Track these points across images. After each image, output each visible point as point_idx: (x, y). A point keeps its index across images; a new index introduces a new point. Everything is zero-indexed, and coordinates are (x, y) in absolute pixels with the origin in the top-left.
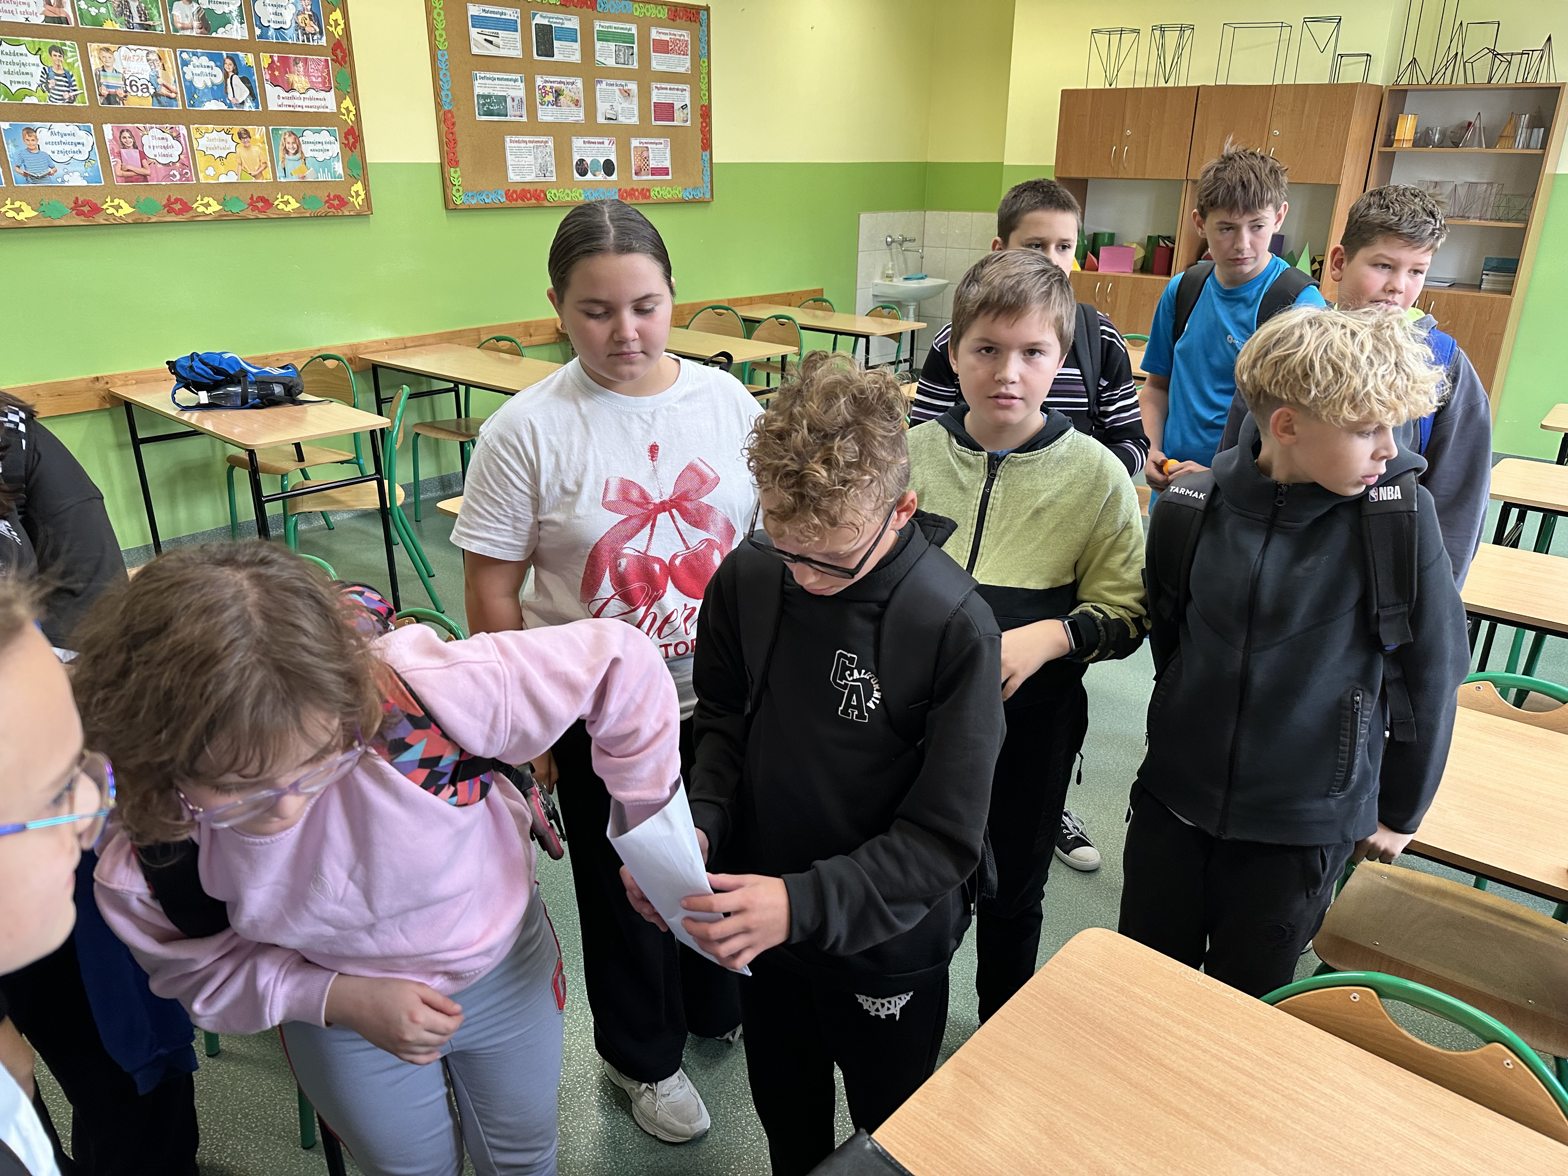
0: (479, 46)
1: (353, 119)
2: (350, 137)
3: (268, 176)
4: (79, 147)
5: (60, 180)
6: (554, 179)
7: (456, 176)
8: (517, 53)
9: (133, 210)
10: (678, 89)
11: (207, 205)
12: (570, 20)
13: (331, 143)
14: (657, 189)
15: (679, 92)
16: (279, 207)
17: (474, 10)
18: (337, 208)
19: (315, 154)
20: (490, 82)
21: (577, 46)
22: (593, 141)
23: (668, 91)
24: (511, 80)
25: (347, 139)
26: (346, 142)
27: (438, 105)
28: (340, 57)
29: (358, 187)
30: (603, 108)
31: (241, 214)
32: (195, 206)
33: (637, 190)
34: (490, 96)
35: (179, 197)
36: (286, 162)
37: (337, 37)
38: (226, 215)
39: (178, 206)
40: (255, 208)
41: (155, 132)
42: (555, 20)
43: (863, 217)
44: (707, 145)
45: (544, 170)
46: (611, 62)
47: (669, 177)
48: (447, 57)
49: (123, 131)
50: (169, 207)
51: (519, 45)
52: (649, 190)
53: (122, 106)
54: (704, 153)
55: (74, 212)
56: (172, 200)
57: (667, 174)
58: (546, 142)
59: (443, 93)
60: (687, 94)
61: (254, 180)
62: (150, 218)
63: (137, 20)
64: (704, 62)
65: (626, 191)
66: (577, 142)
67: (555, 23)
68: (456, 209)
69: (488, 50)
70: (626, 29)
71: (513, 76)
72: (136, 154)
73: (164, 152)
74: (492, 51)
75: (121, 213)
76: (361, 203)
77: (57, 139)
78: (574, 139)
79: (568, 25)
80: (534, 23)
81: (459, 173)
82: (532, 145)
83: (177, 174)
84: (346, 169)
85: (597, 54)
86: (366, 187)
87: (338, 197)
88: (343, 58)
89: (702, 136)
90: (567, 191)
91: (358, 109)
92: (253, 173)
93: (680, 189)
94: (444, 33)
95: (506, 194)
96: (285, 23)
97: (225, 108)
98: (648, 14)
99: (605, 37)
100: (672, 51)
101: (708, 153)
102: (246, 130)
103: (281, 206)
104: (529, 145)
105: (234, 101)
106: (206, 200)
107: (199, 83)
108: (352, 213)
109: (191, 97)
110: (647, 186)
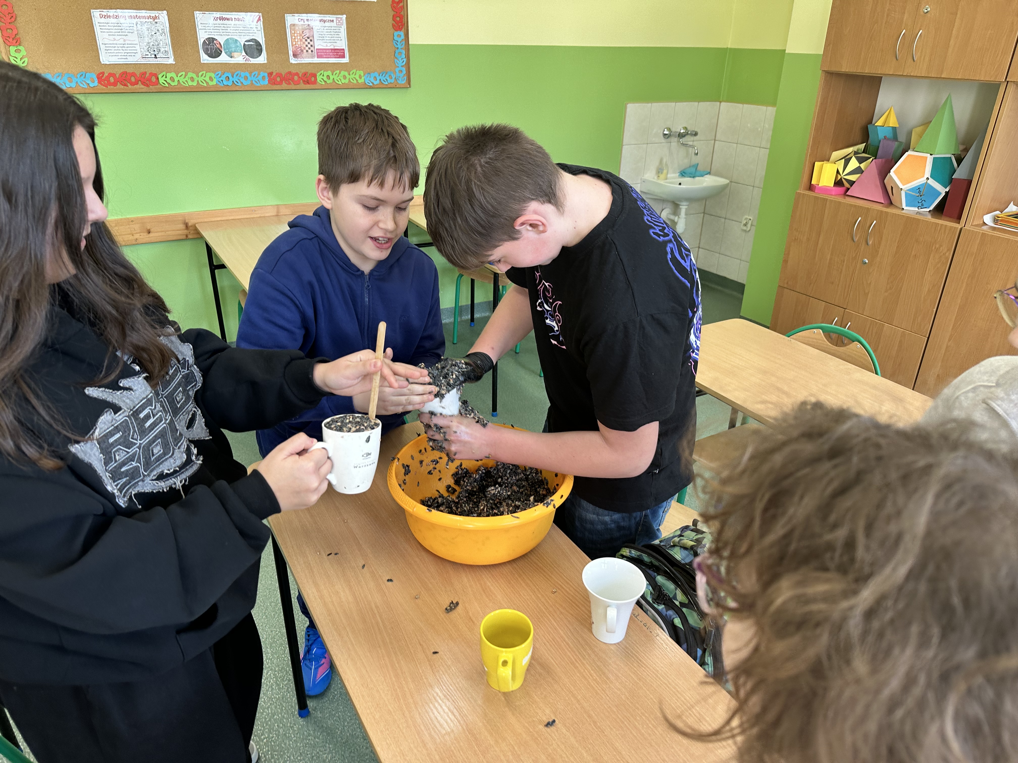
6: (171, 61)
7: (19, 56)
14: (326, 74)
22: (228, 16)
33: (297, 74)
43: (631, 107)
44: (400, 23)
45: (154, 51)
47: (346, 60)
52: (315, 76)
54: (396, 33)
57: (343, 57)
58: (156, 17)
65: (279, 75)
66: (203, 18)
78: (197, 15)
81: (23, 53)
82: (132, 21)
89: (392, 13)
90: (190, 75)
93: (362, 73)
95: (98, 78)
101: (402, 33)
104: (129, 20)
110: (310, 70)
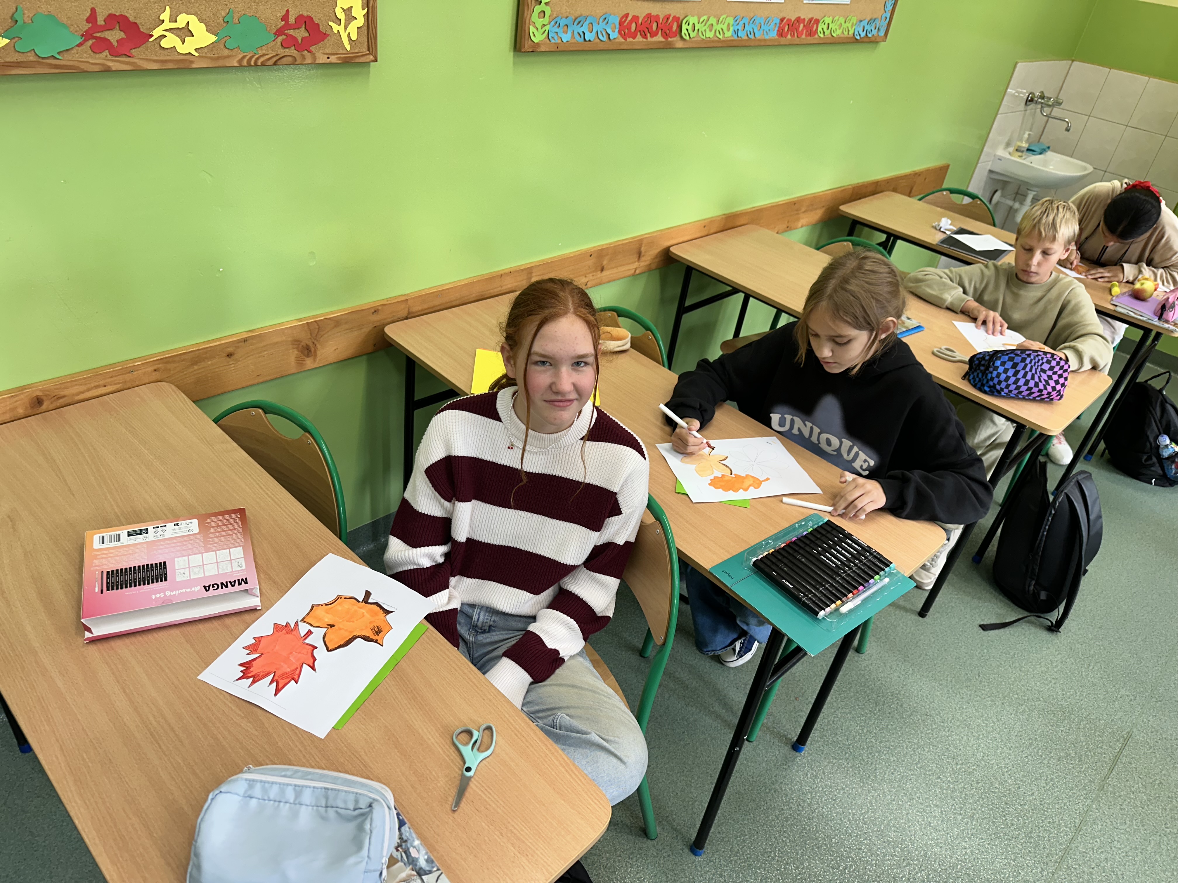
14: (827, 21)
16: (164, 43)
18: (303, 46)
31: (63, 59)
33: (804, 20)
38: (21, 62)
40: (100, 45)
43: (1019, 67)
52: (817, 22)
65: (789, 22)
68: (535, 50)
76: (354, 37)
87: (306, 21)
93: (855, 19)
95: (621, 24)
103: (170, 41)
108: (333, 59)
110: (816, 16)
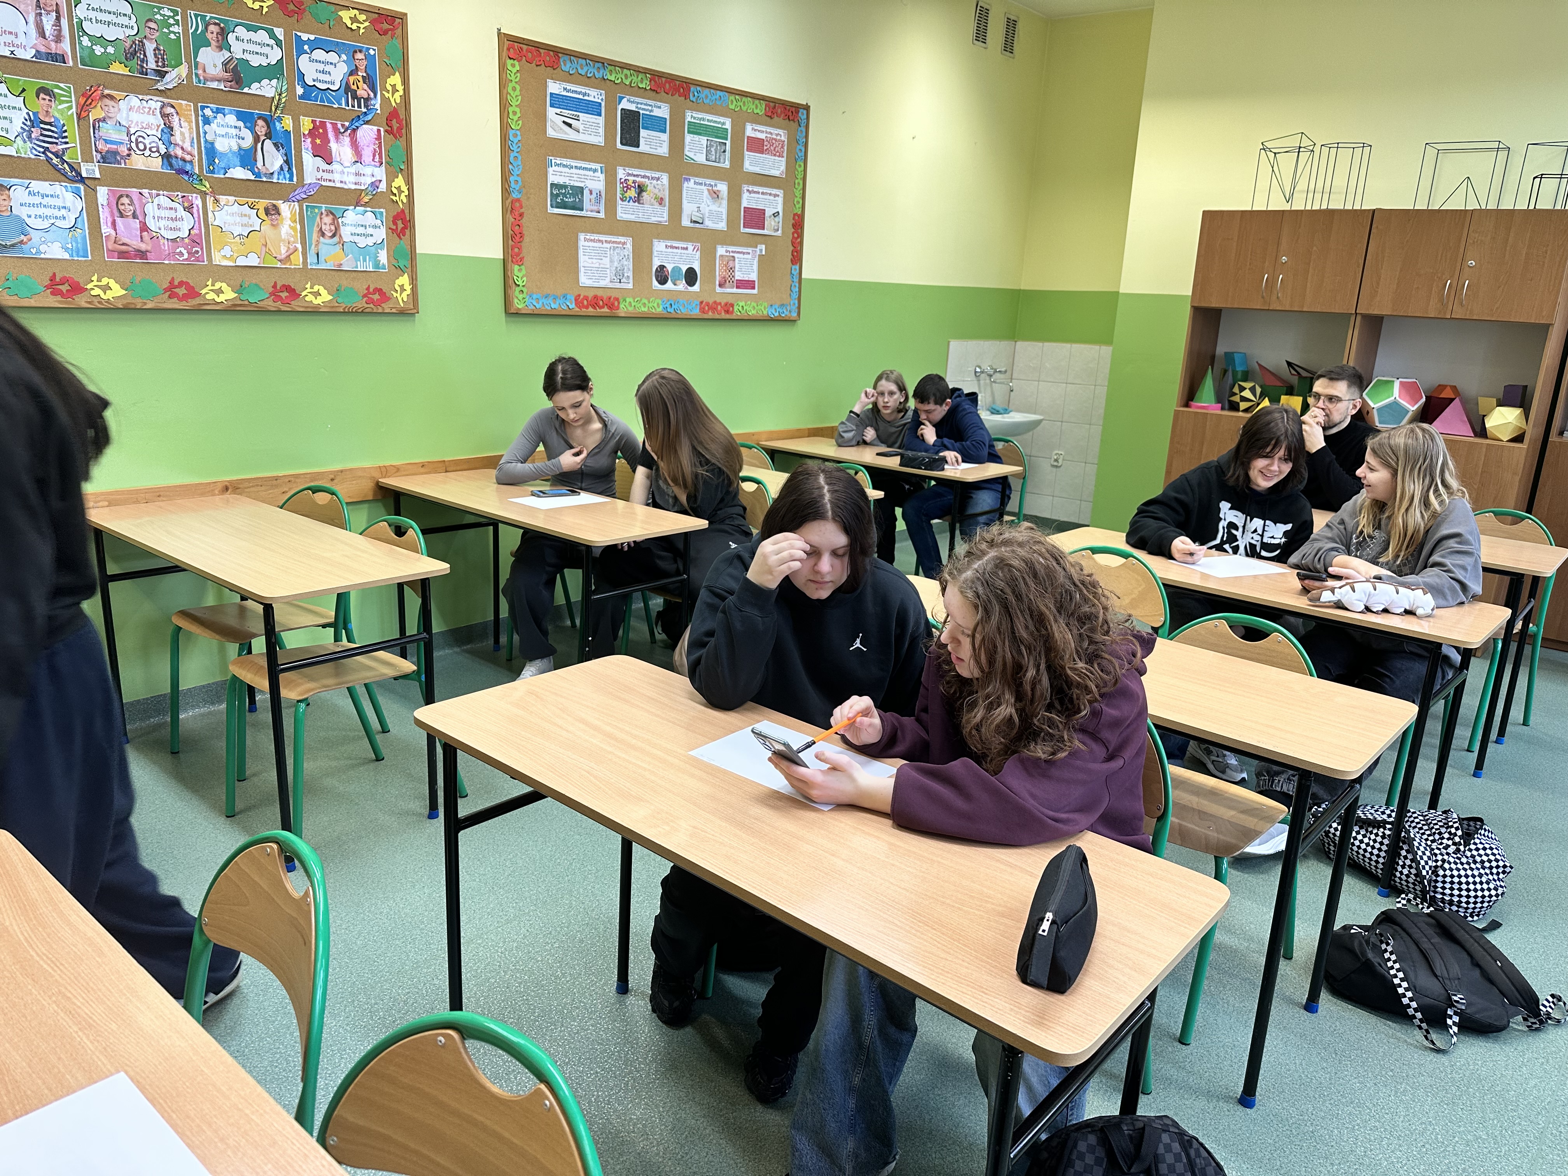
0: (557, 129)
1: (405, 201)
2: (400, 223)
3: (297, 260)
4: (63, 212)
5: (34, 251)
6: (630, 286)
7: (520, 275)
8: (598, 139)
9: (124, 292)
10: (770, 194)
11: (219, 292)
12: (660, 107)
13: (375, 227)
14: (741, 304)
15: (772, 198)
16: (307, 299)
17: (554, 87)
18: (377, 304)
19: (356, 239)
20: (567, 170)
21: (665, 137)
22: (677, 245)
23: (760, 196)
24: (590, 170)
25: (395, 223)
26: (394, 227)
27: (506, 191)
28: (395, 128)
29: (404, 280)
30: (689, 209)
31: (261, 304)
32: (203, 292)
33: (720, 304)
34: (565, 187)
35: (185, 280)
36: (320, 246)
37: (394, 104)
38: (241, 305)
39: (182, 291)
40: (277, 298)
41: (164, 201)
42: (643, 106)
43: (954, 344)
44: (797, 257)
45: (619, 275)
46: (701, 158)
47: (755, 291)
48: (519, 138)
49: (121, 196)
50: (171, 290)
51: (601, 131)
52: (732, 305)
53: (123, 165)
54: (793, 267)
55: (49, 291)
56: (176, 283)
57: (753, 288)
58: (624, 243)
59: (512, 179)
60: (780, 200)
61: (279, 265)
62: (145, 304)
63: (152, 65)
64: (800, 166)
65: (708, 304)
66: (659, 246)
67: (644, 109)
69: (566, 133)
70: (719, 123)
71: (593, 166)
72: (136, 224)
73: (172, 225)
74: (571, 135)
75: (109, 295)
76: (405, 300)
77: (37, 200)
78: (656, 242)
79: (657, 113)
80: (620, 107)
81: (524, 272)
82: (608, 245)
83: (185, 252)
84: (392, 259)
85: (687, 148)
86: (413, 280)
87: (379, 291)
88: (400, 129)
89: (792, 248)
90: (645, 301)
91: (411, 189)
92: (279, 257)
93: (766, 304)
94: (518, 110)
95: (576, 300)
96: (333, 83)
97: (253, 177)
98: (744, 109)
99: (697, 129)
100: (768, 152)
101: (797, 267)
102: (274, 206)
103: (310, 298)
104: (605, 245)
105: (263, 170)
106: (218, 285)
107: (221, 145)
108: (394, 311)
109: (211, 162)
110: (730, 300)
